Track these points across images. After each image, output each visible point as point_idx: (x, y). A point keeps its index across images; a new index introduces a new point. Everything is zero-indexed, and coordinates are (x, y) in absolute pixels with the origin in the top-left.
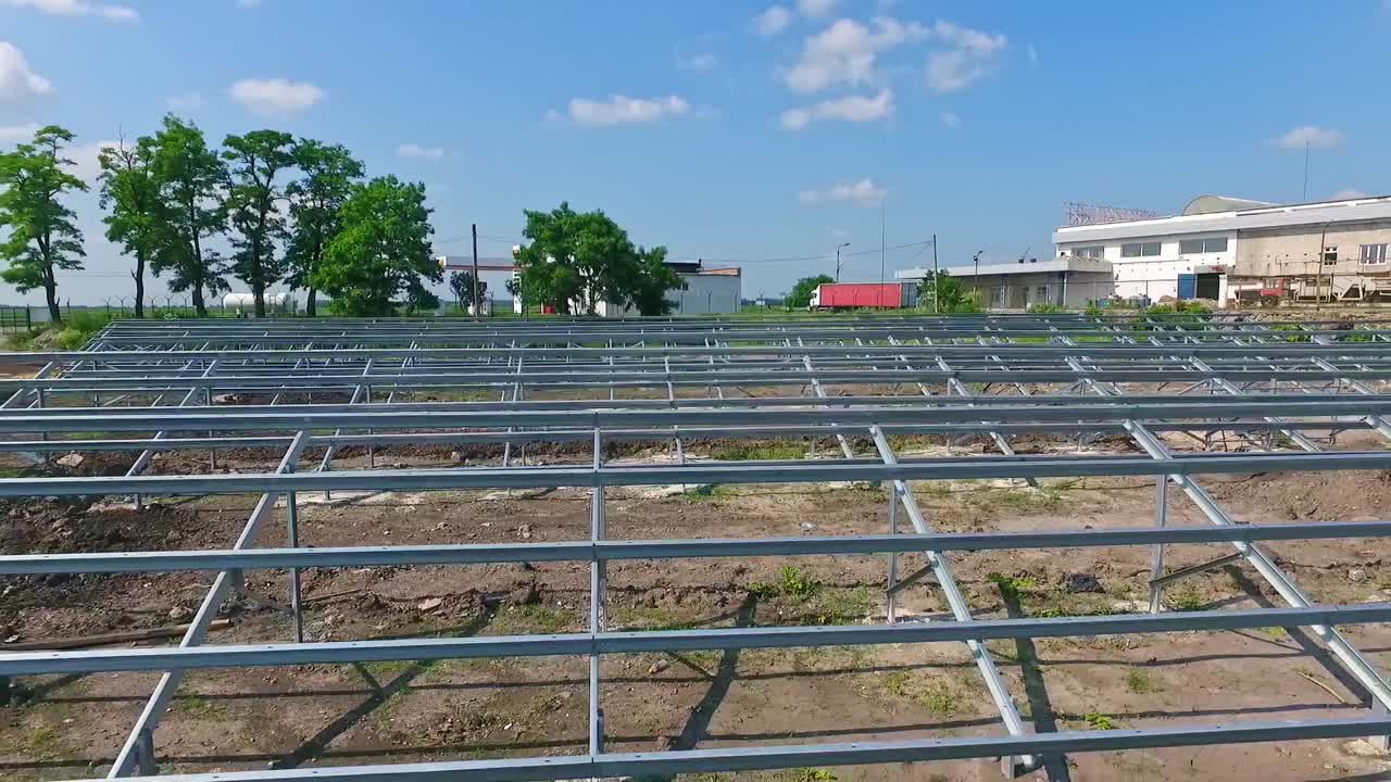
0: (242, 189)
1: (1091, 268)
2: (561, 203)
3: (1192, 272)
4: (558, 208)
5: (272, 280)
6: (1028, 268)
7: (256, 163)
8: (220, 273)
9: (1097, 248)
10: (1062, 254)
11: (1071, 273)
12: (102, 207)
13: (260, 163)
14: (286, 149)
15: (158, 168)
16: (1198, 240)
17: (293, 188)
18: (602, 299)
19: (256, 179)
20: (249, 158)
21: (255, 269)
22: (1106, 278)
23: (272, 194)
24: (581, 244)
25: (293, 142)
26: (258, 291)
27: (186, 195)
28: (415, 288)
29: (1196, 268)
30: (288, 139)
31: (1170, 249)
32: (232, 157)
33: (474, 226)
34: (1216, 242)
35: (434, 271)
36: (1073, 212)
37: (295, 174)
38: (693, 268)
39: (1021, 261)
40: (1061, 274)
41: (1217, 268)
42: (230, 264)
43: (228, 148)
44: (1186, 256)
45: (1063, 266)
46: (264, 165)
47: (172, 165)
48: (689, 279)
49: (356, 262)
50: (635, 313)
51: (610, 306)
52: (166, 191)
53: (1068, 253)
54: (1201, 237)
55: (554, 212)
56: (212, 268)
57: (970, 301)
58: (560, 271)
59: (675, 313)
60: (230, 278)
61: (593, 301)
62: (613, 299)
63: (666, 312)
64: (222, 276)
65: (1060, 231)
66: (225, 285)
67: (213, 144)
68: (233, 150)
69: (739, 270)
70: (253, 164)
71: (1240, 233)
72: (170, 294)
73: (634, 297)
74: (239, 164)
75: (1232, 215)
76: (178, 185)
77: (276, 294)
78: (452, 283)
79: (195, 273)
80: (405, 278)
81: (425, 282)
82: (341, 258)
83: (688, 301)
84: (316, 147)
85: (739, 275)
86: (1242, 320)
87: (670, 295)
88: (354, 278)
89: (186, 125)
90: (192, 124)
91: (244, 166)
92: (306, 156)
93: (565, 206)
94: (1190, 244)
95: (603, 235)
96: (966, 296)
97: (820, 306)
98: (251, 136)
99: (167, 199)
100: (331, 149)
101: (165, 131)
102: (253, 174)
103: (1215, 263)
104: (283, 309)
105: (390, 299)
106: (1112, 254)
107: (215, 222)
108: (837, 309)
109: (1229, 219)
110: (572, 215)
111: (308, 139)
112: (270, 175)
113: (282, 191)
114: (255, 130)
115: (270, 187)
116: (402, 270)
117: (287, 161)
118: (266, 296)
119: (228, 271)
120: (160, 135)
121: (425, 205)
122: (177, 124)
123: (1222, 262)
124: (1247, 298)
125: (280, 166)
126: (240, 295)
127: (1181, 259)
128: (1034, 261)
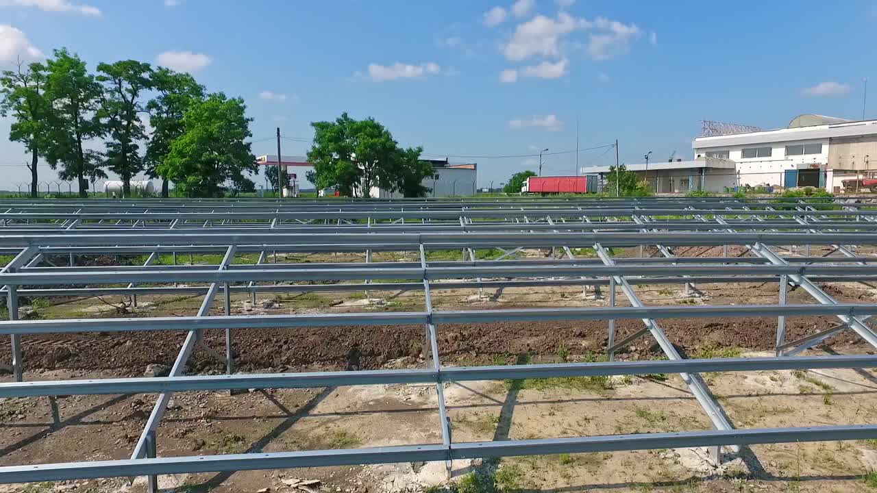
0: (111, 103)
1: (721, 166)
2: (342, 113)
3: (795, 168)
4: (340, 117)
5: (136, 171)
6: (675, 165)
7: (122, 84)
8: (98, 166)
9: (724, 151)
10: (699, 156)
11: (707, 169)
12: (3, 116)
13: (126, 85)
14: (146, 75)
15: (47, 88)
16: (800, 146)
17: (152, 105)
18: (375, 185)
19: (124, 97)
20: (117, 81)
21: (124, 163)
22: (731, 172)
23: (135, 108)
24: (358, 144)
25: (150, 70)
26: (126, 178)
27: (73, 109)
28: (237, 178)
29: (797, 165)
30: (147, 67)
31: (778, 152)
32: (104, 79)
33: (278, 129)
34: (813, 146)
35: (252, 164)
36: (707, 127)
37: (153, 94)
38: (442, 164)
39: (671, 161)
40: (700, 170)
41: (814, 165)
42: (105, 159)
43: (101, 73)
44: (790, 157)
45: (702, 164)
46: (130, 87)
47: (58, 84)
48: (440, 171)
49: (190, 156)
50: (398, 195)
51: (382, 190)
52: (58, 105)
53: (703, 155)
54: (803, 143)
55: (338, 120)
56: (93, 162)
57: (642, 188)
58: (341, 164)
59: (429, 196)
60: (105, 169)
61: (369, 187)
62: (384, 185)
63: (422, 195)
64: (100, 168)
65: (697, 140)
66: (102, 174)
67: (91, 70)
68: (105, 75)
69: (475, 165)
70: (120, 84)
71: (831, 140)
72: (60, 181)
73: (399, 184)
74: (108, 85)
75: (827, 127)
76: (67, 101)
77: (140, 181)
78: (267, 173)
79: (79, 166)
80: (230, 169)
81: (245, 173)
82: (181, 154)
83: (439, 187)
84: (169, 74)
85: (475, 169)
86: (860, 202)
87: (426, 182)
88: (189, 169)
89: (72, 56)
90: (76, 56)
91: (113, 86)
92: (162, 80)
93: (345, 115)
94: (793, 148)
95: (376, 137)
96: (639, 185)
97: (529, 192)
98: (119, 64)
99: (58, 112)
100: (181, 75)
101: (55, 60)
102: (120, 92)
103: (812, 162)
104: (146, 193)
105: (219, 185)
106: (735, 156)
107: (94, 129)
108: (544, 194)
109: (823, 130)
110: (352, 122)
111: (164, 67)
112: (134, 93)
113: (144, 106)
114: (122, 60)
115: (134, 102)
116: (226, 163)
117: (147, 84)
118: (131, 182)
119: (104, 164)
120: (50, 62)
121: (246, 116)
122: (64, 54)
123: (817, 161)
124: (850, 186)
125: (141, 88)
126: (114, 182)
127: (787, 160)
128: (679, 160)
